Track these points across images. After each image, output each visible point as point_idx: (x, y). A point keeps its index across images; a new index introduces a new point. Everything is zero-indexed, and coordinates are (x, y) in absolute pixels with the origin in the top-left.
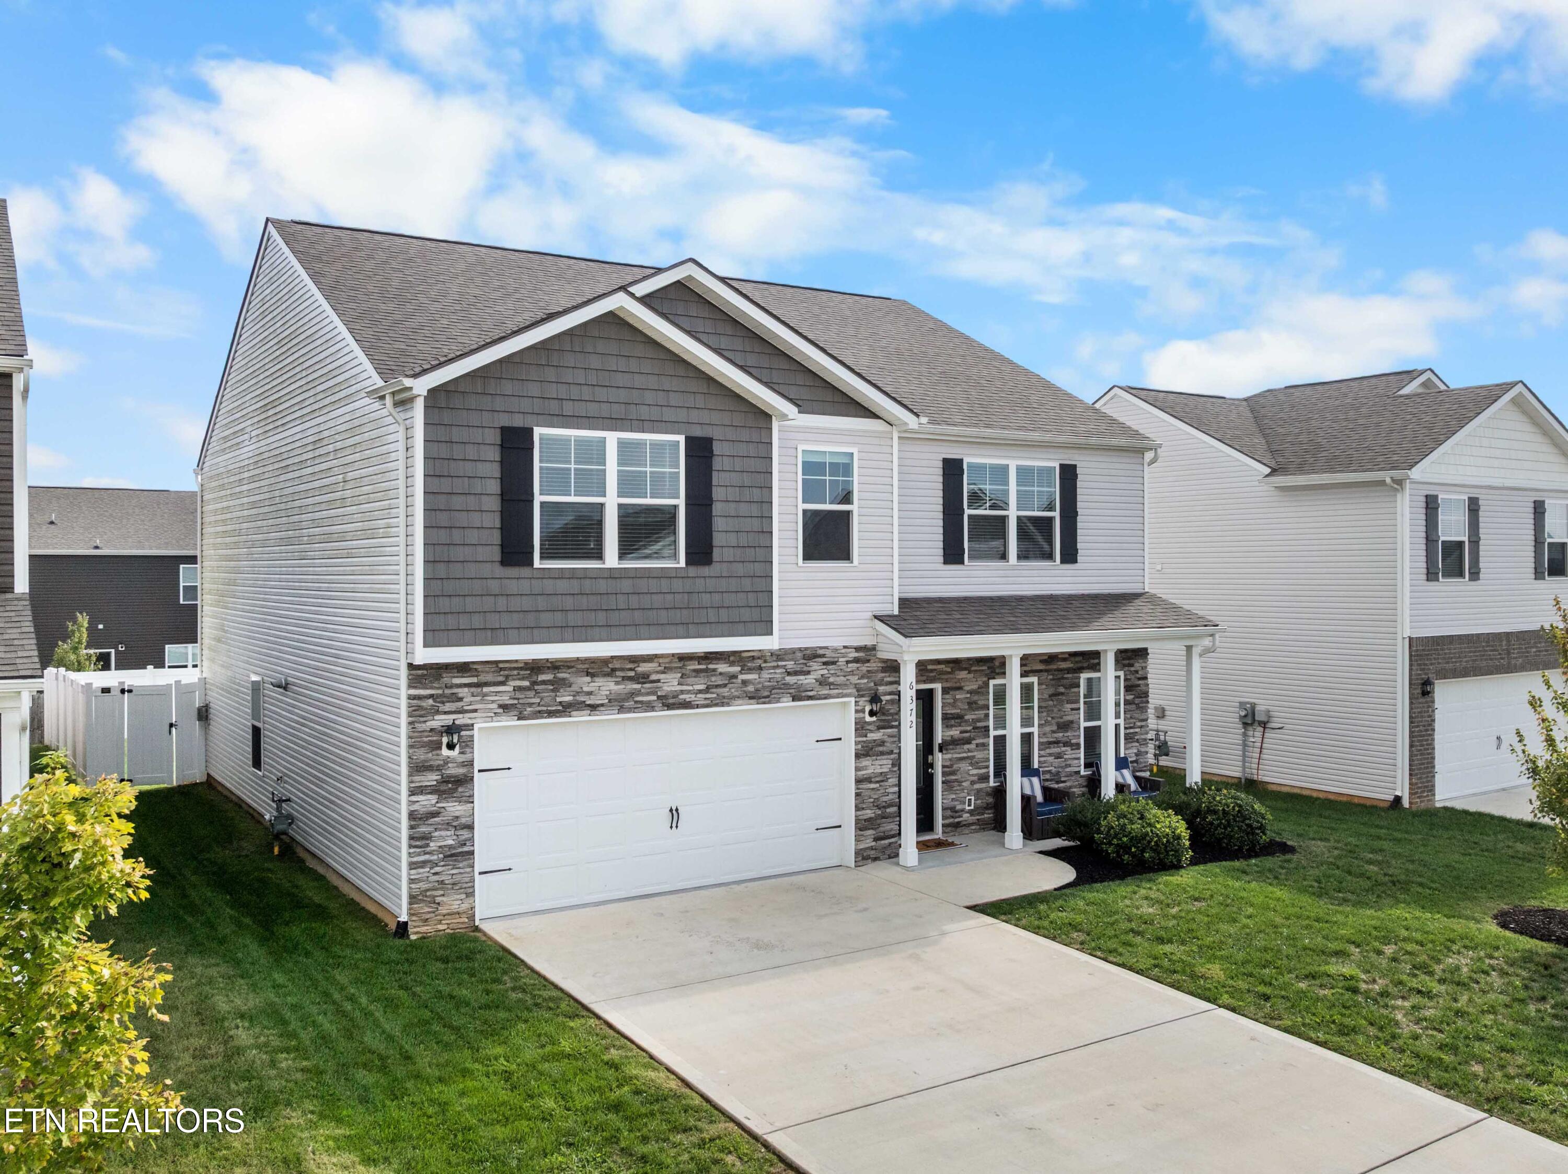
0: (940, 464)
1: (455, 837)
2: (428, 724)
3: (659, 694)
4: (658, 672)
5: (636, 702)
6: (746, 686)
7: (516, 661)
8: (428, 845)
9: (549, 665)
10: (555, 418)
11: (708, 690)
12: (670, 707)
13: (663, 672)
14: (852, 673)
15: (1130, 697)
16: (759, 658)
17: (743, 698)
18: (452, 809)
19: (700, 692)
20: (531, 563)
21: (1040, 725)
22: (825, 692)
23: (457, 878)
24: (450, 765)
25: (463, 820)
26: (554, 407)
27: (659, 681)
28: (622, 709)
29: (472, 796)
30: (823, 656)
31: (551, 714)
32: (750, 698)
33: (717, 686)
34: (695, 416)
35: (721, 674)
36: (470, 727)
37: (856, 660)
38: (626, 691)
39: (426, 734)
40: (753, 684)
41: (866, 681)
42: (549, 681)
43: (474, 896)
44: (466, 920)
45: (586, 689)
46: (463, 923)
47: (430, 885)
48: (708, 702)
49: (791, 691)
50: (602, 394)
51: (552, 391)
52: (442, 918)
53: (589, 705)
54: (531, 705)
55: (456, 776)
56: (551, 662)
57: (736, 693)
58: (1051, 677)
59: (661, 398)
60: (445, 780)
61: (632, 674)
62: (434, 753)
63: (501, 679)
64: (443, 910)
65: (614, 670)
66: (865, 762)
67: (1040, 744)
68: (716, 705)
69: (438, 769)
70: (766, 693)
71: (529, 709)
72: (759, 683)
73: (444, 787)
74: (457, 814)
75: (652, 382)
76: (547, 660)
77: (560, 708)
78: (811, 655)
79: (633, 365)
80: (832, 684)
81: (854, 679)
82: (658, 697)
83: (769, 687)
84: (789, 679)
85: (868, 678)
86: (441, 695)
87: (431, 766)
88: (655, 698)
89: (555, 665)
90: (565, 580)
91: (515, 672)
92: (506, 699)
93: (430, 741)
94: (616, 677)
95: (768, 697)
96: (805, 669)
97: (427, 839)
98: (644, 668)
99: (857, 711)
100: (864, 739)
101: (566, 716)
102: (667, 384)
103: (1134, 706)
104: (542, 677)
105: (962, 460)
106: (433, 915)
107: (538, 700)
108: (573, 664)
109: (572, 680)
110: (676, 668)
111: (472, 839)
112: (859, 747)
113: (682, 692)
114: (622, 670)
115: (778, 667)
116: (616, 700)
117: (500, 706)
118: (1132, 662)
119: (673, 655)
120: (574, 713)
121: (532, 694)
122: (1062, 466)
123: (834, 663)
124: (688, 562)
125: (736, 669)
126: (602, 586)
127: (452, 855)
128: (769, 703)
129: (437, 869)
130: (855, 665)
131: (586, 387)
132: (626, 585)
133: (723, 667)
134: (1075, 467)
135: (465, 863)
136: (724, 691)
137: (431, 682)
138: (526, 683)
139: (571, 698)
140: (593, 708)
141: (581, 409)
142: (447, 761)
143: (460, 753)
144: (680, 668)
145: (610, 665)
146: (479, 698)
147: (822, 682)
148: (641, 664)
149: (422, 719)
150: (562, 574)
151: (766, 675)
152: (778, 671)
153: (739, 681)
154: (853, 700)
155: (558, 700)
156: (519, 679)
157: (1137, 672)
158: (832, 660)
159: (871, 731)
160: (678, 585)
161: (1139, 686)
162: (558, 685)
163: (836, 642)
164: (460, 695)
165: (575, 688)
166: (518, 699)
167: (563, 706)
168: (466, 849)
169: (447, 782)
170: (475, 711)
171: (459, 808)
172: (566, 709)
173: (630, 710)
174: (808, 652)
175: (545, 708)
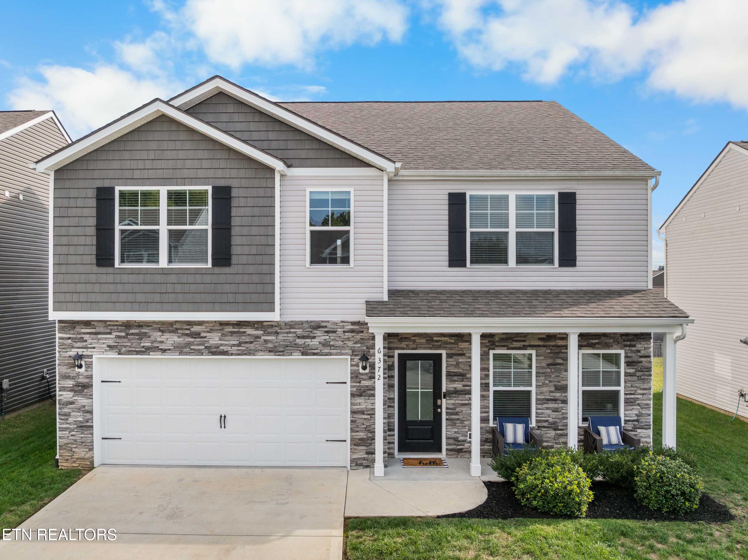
0: (447, 197)
1: (83, 417)
2: (68, 353)
3: (206, 345)
4: (205, 332)
5: (191, 349)
6: (267, 344)
7: (117, 321)
8: (67, 419)
9: (137, 324)
10: (129, 180)
11: (239, 345)
12: (214, 353)
13: (208, 332)
14: (348, 339)
15: (631, 371)
16: (276, 326)
17: (264, 351)
18: (81, 401)
19: (234, 345)
20: (113, 265)
21: (537, 386)
22: (327, 351)
23: (83, 440)
24: (80, 377)
25: (87, 408)
26: (128, 174)
27: (205, 337)
28: (181, 353)
29: (92, 395)
30: (326, 327)
31: (138, 353)
32: (270, 351)
33: (246, 343)
34: (219, 173)
35: (249, 335)
36: (91, 357)
37: (352, 331)
38: (184, 342)
39: (67, 358)
40: (272, 342)
41: (359, 345)
42: (136, 333)
43: (93, 451)
44: (89, 463)
45: (158, 339)
46: (87, 465)
47: (69, 441)
48: (240, 352)
49: (300, 349)
50: (159, 164)
51: (128, 165)
52: (75, 460)
53: (161, 349)
54: (125, 346)
55: (82, 383)
56: (138, 323)
57: (260, 348)
58: (549, 351)
59: (196, 164)
60: (77, 385)
61: (188, 332)
62: (72, 369)
63: (108, 331)
64: (76, 456)
65: (177, 329)
66: (359, 400)
67: (537, 400)
68: (245, 354)
69: (73, 378)
70: (281, 349)
71: (124, 349)
72: (277, 342)
73: (76, 389)
74: (84, 404)
75: (190, 154)
76: (135, 321)
77: (143, 349)
78: (317, 326)
79: (178, 145)
80: (333, 346)
81: (350, 344)
82: (206, 347)
83: (282, 345)
84: (299, 341)
85: (361, 343)
86: (75, 338)
87: (69, 376)
88: (203, 347)
89: (140, 325)
90: (135, 275)
91: (116, 328)
92: (111, 343)
93: (68, 363)
94: (178, 333)
95: (283, 351)
96: (311, 335)
97: (68, 416)
98: (196, 329)
99: (352, 365)
100: (358, 384)
101: (146, 355)
102: (201, 154)
103: (635, 378)
104: (132, 331)
105: (465, 194)
106: (70, 458)
107: (129, 344)
108: (151, 325)
109: (150, 334)
110: (217, 330)
111: (92, 419)
112: (354, 389)
113: (222, 345)
114: (181, 329)
115: (290, 332)
116: (178, 347)
117: (109, 346)
118: (633, 343)
119: (215, 322)
120: (151, 353)
121: (126, 340)
122: (560, 194)
123: (335, 332)
124: (214, 265)
125: (260, 332)
126: (158, 278)
127: (81, 427)
128: (283, 355)
129: (73, 433)
130: (350, 334)
131: (148, 161)
132: (173, 278)
133: (250, 331)
134: (574, 194)
135: (88, 432)
136: (252, 346)
137: (69, 330)
138: (123, 334)
139: (150, 344)
140: (164, 351)
141: (145, 174)
142: (78, 374)
143: (86, 371)
144: (220, 330)
145: (174, 326)
146: (95, 341)
147: (325, 344)
148: (194, 327)
149: (64, 350)
150: (133, 272)
151: (280, 337)
152: (289, 335)
153: (262, 340)
154: (349, 357)
155: (142, 345)
156: (118, 332)
157: (639, 351)
158: (332, 330)
159: (364, 380)
160: (207, 279)
161: (641, 362)
162: (142, 336)
163: (337, 318)
164: (85, 339)
165: (152, 338)
166: (119, 343)
167: (145, 349)
168: (88, 424)
169: (79, 386)
170: (94, 348)
171: (84, 401)
172: (147, 350)
173: (187, 354)
174: (312, 324)
175: (134, 349)
